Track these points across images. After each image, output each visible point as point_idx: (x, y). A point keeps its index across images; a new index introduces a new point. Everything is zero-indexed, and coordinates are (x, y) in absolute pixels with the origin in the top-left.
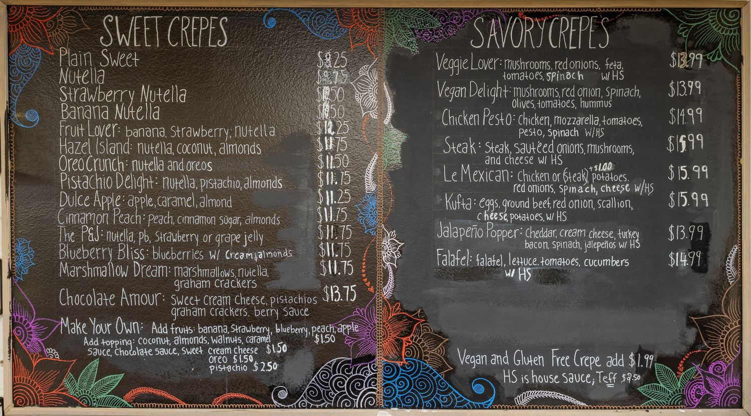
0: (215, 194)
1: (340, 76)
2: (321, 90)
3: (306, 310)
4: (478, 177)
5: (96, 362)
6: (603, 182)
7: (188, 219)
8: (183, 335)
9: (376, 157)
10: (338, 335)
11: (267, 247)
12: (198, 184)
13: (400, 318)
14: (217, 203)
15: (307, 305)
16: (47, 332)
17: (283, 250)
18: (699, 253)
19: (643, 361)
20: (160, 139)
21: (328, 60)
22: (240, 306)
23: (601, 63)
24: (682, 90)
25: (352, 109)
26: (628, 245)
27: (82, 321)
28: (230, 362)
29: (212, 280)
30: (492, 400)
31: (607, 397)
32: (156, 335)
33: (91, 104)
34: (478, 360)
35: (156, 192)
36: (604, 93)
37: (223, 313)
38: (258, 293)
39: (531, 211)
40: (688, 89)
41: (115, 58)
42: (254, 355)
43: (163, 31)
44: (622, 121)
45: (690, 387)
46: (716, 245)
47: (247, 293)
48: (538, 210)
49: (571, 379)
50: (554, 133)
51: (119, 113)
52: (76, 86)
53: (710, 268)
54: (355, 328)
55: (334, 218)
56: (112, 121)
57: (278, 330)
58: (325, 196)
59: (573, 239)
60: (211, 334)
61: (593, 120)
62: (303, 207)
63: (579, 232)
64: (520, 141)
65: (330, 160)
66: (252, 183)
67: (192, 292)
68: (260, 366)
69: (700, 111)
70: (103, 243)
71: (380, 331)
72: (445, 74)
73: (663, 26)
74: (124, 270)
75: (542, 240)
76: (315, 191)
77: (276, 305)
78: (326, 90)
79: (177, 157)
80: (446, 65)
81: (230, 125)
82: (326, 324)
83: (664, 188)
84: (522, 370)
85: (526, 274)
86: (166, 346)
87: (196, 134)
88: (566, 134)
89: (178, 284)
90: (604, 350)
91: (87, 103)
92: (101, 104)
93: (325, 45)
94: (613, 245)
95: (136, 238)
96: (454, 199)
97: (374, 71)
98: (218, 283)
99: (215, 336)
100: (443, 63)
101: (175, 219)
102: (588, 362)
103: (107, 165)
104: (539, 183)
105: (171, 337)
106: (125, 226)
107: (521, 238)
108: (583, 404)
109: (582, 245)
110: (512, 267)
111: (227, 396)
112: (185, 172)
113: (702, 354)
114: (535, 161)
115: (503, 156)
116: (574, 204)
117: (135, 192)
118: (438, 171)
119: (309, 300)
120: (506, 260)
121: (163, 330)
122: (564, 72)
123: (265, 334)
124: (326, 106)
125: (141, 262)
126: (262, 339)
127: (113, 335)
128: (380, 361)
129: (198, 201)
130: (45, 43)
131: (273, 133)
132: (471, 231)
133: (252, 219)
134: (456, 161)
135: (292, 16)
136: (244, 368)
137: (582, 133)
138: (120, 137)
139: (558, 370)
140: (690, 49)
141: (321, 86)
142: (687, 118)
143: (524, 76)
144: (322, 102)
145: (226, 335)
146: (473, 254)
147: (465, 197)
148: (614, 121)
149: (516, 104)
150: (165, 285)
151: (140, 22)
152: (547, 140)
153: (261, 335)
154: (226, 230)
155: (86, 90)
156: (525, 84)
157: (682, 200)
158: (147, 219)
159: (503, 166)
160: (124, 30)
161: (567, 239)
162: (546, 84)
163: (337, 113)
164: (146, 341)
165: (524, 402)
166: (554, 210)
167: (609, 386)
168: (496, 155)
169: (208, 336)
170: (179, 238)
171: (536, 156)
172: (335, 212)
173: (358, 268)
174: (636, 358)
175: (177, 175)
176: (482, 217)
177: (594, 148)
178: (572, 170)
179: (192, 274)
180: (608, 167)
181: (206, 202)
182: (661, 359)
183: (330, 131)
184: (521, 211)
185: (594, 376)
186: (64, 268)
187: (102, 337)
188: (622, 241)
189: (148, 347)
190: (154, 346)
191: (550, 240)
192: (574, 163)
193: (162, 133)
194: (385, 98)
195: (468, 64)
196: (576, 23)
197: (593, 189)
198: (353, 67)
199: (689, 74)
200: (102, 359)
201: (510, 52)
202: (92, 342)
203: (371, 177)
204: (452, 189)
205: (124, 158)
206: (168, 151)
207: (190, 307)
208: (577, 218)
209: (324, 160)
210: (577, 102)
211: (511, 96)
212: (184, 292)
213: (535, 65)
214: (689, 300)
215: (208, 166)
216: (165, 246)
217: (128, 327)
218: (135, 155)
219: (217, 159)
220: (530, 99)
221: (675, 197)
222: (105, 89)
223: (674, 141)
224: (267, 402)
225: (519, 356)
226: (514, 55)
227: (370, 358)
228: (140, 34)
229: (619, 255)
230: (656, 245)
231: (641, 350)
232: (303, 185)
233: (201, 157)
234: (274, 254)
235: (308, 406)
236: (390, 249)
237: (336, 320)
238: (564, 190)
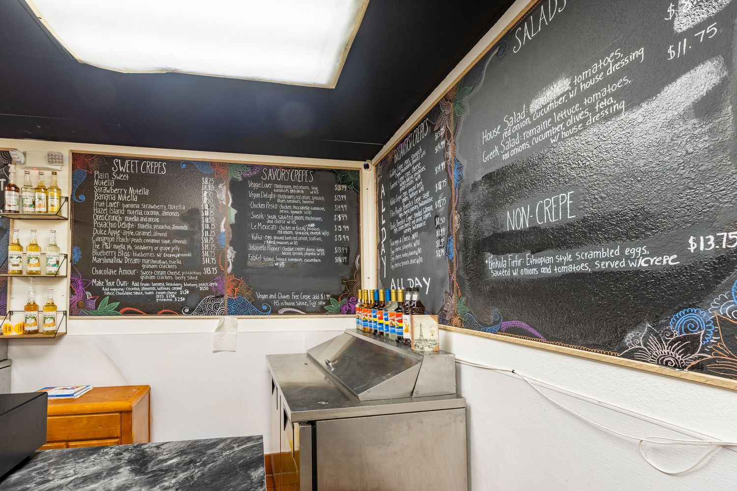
0: (159, 231)
1: (211, 187)
2: (203, 193)
3: (197, 277)
4: (264, 227)
5: (108, 297)
6: (311, 231)
7: (148, 241)
8: (145, 287)
9: (225, 219)
10: (209, 287)
11: (181, 252)
12: (153, 227)
13: (234, 281)
14: (161, 235)
15: (197, 275)
16: (86, 285)
17: (187, 254)
18: (346, 258)
19: (326, 297)
20: (137, 209)
21: (207, 181)
22: (169, 275)
23: (310, 188)
24: (339, 199)
25: (216, 200)
26: (320, 254)
27: (102, 280)
28: (165, 297)
29: (158, 265)
30: (270, 312)
31: (312, 310)
32: (134, 287)
33: (108, 193)
34: (264, 297)
35: (135, 229)
36: (311, 198)
37: (162, 278)
38: (177, 270)
39: (284, 241)
40: (341, 198)
41: (118, 176)
42: (175, 295)
43: (139, 166)
44: (318, 209)
45: (343, 306)
46: (352, 255)
47: (173, 270)
48: (287, 241)
49: (300, 304)
50: (293, 212)
51: (120, 198)
52: (102, 186)
53: (350, 263)
54: (216, 284)
55: (209, 242)
56: (117, 200)
57: (185, 285)
58: (204, 233)
59: (300, 252)
60: (157, 286)
61: (307, 208)
62: (196, 237)
63: (302, 249)
64: (280, 215)
65: (207, 220)
66: (175, 227)
67: (149, 269)
68: (178, 299)
69: (345, 206)
70: (112, 249)
71: (226, 285)
72: (252, 189)
73: (331, 175)
74: (121, 260)
75: (289, 252)
76: (201, 231)
77: (184, 275)
78: (206, 193)
79: (144, 216)
81: (167, 205)
82: (205, 283)
83: (333, 233)
84: (281, 300)
85: (282, 264)
86: (138, 291)
87: (152, 207)
88: (298, 212)
89: (144, 266)
90: (312, 293)
91: (106, 193)
92: (112, 194)
93: (204, 176)
94: (315, 254)
95: (126, 247)
96: (255, 236)
97: (225, 186)
98: (161, 266)
99: (159, 287)
100: (251, 184)
101: (143, 241)
102: (306, 297)
103: (114, 218)
104: (288, 231)
105: (140, 287)
106: (121, 243)
107: (281, 251)
108: (304, 313)
109: (303, 254)
110: (277, 262)
111: (163, 311)
112: (147, 222)
113: (347, 295)
114: (286, 222)
115: (274, 220)
116: (300, 238)
117: (126, 229)
118: (249, 225)
119: (198, 273)
120: (275, 259)
121: (137, 284)
122: (296, 190)
123: (180, 286)
124: (206, 199)
125: (128, 257)
126: (178, 288)
127: (115, 287)
128: (226, 297)
129: (152, 233)
130: (88, 169)
131: (184, 208)
132: (262, 248)
133: (175, 241)
134: (256, 221)
135: (192, 164)
136: (171, 300)
137: (303, 212)
138: (120, 207)
139: (294, 301)
140: (342, 184)
141: (204, 191)
142: (341, 208)
143: (281, 191)
144: (204, 197)
145: (164, 287)
146: (262, 256)
147: (259, 235)
148: (315, 208)
149: (279, 201)
150: (138, 267)
151: (129, 163)
152: (290, 215)
153: (178, 287)
154: (164, 245)
155: (106, 188)
156: (282, 193)
157: (340, 239)
158: (131, 240)
159: (274, 224)
160: (123, 165)
161: (298, 251)
162: (290, 194)
163: (209, 201)
164: (129, 289)
165: (282, 312)
166: (293, 241)
167: (314, 306)
168: (271, 220)
169: (156, 287)
170: (145, 248)
171: (286, 220)
172: (209, 239)
173: (218, 261)
174: (323, 296)
175: (144, 223)
176: (266, 242)
177: (308, 218)
178: (300, 226)
179: (150, 262)
180: (313, 225)
181: (156, 234)
182: (333, 296)
183: (207, 208)
184: (281, 241)
185: (308, 303)
186: (94, 259)
187: (110, 287)
188: (318, 252)
189: (130, 291)
190: (133, 291)
191: (291, 252)
192: (301, 223)
193: (138, 206)
194: (229, 197)
195: (261, 185)
196: (301, 172)
197: (307, 233)
198: (216, 184)
199: (342, 193)
200: (110, 296)
201: (276, 182)
202: (106, 289)
203: (223, 226)
204: (255, 232)
205: (121, 215)
206: (140, 213)
207: (148, 275)
208: (301, 244)
209: (205, 219)
210: (301, 201)
211: (277, 198)
212: (146, 269)
213: (286, 187)
214: (342, 275)
215: (157, 220)
216: (138, 251)
217: (122, 283)
218: (126, 214)
219: (161, 218)
220: (284, 199)
221: (337, 237)
222: (114, 188)
223: (336, 216)
224: (180, 313)
225: (280, 295)
226: (278, 183)
227: (222, 296)
228: (129, 167)
229: (317, 258)
230: (330, 255)
231: (325, 293)
232: (196, 229)
233: (154, 216)
234: (184, 255)
235: (197, 315)
236: (230, 254)
237: (209, 282)
238: (297, 233)
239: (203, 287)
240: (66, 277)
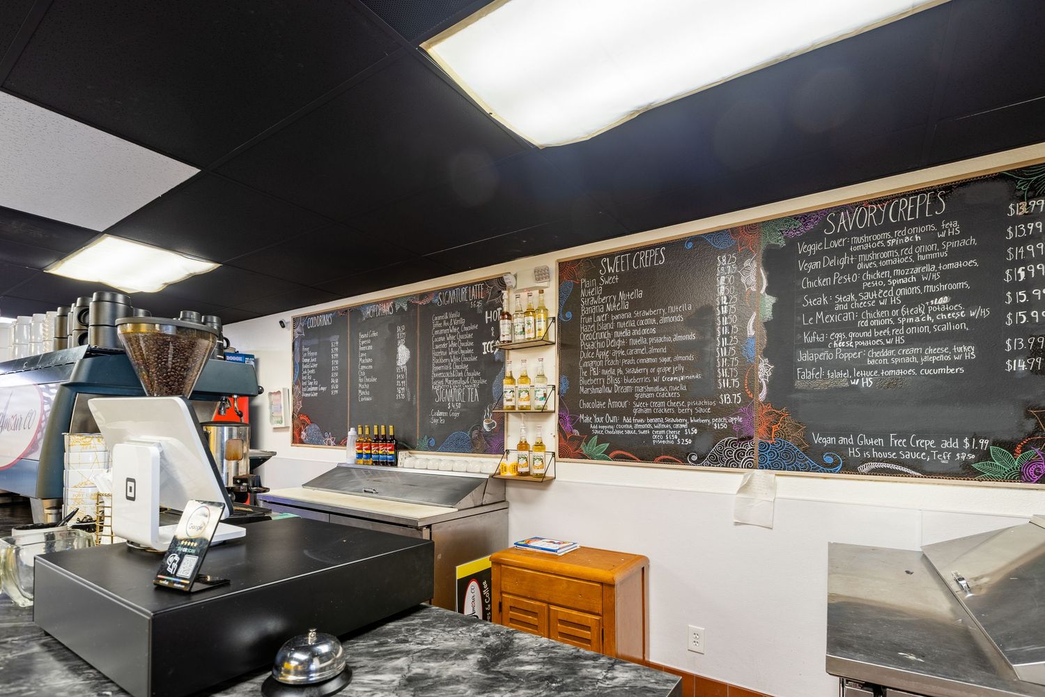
0: (656, 345)
1: (732, 269)
2: (719, 279)
3: (709, 409)
4: (829, 319)
5: (596, 437)
6: (938, 312)
7: (642, 361)
8: (639, 424)
9: (755, 314)
10: (729, 424)
11: (686, 373)
12: (648, 341)
13: (770, 413)
14: (658, 351)
15: (710, 406)
16: (574, 421)
17: (695, 375)
18: (1039, 360)
19: (977, 444)
20: (629, 319)
21: (724, 260)
22: (670, 408)
23: (938, 226)
24: (1020, 232)
25: (740, 287)
26: (963, 357)
27: (589, 416)
28: (664, 439)
29: (655, 393)
30: (839, 468)
31: (941, 470)
32: (625, 423)
33: (596, 305)
34: (829, 441)
35: (626, 347)
36: (940, 246)
37: (661, 411)
38: (680, 399)
39: (873, 338)
40: (1028, 230)
41: (607, 280)
42: (677, 435)
43: (631, 261)
44: (958, 265)
45: (1028, 465)
47: (674, 400)
48: (879, 337)
49: (908, 455)
50: (893, 282)
51: (609, 308)
52: (589, 297)
54: (740, 420)
55: (728, 354)
56: (605, 312)
57: (692, 421)
58: (721, 341)
59: (910, 356)
60: (654, 423)
61: (929, 268)
62: (708, 349)
63: (915, 350)
64: (864, 291)
65: (725, 321)
66: (678, 338)
67: (644, 400)
68: (681, 441)
69: (1041, 246)
70: (600, 375)
71: (756, 421)
72: (804, 256)
73: (1001, 186)
74: (610, 389)
75: (882, 358)
76: (715, 339)
77: (690, 407)
78: (723, 278)
79: (637, 328)
80: (806, 250)
81: (666, 307)
82: (721, 417)
83: (1000, 311)
84: (864, 448)
85: (868, 382)
86: (630, 429)
87: (648, 314)
88: (905, 281)
89: (637, 396)
90: (939, 436)
91: (594, 305)
92: (600, 304)
93: (721, 253)
94: (948, 358)
95: (616, 372)
96: (811, 335)
97: (754, 262)
98: (658, 395)
99: (656, 424)
100: (802, 248)
101: (636, 362)
102: (923, 444)
103: (603, 335)
104: (880, 319)
105: (633, 424)
106: (610, 366)
107: (864, 358)
108: (918, 474)
109: (919, 359)
110: (856, 378)
111: (662, 457)
112: (641, 335)
114: (877, 303)
115: (849, 303)
116: (911, 330)
117: (616, 348)
118: (799, 318)
119: (711, 403)
120: (851, 373)
121: (629, 420)
123: (684, 423)
124: (723, 288)
125: (618, 385)
126: (682, 426)
127: (604, 423)
128: (757, 440)
129: (648, 350)
130: (575, 279)
131: (690, 308)
132: (825, 355)
133: (678, 358)
134: (812, 311)
135: (702, 239)
136: (672, 442)
137: (919, 279)
138: (609, 320)
139: (896, 449)
140: (1029, 199)
141: (720, 276)
142: (1026, 252)
143: (867, 246)
144: (720, 286)
145: (662, 424)
146: (825, 370)
147: (819, 334)
148: (949, 266)
149: (861, 266)
150: (630, 397)
151: (619, 259)
152: (888, 288)
153: (682, 423)
154: (663, 365)
155: (593, 298)
156: (869, 251)
157: (1021, 319)
158: (621, 362)
159: (850, 310)
160: (611, 265)
161: (905, 356)
162: (887, 249)
163: (729, 291)
164: (620, 426)
165: (866, 470)
166: (894, 336)
167: (943, 462)
168: (844, 303)
169: (652, 424)
170: (638, 371)
171: (877, 300)
172: (728, 350)
173: (742, 382)
174: (971, 442)
175: (637, 337)
176: (832, 345)
177: (931, 288)
178: (910, 307)
179: (644, 390)
180: (944, 300)
181: (652, 350)
182: (996, 443)
183: (725, 303)
184: (865, 339)
185: (929, 453)
186: (582, 389)
187: (599, 424)
188: (957, 354)
189: (621, 430)
190: (624, 429)
191: (889, 358)
192: (910, 301)
193: (629, 316)
194: (761, 278)
195: (823, 246)
196: (914, 200)
197: (929, 318)
198: (740, 263)
199: (1028, 217)
200: (599, 435)
201: (856, 232)
202: (594, 427)
203: (751, 327)
204: (809, 329)
205: (610, 331)
206: (632, 325)
207: (643, 408)
208: (911, 340)
209: (721, 320)
210: (915, 256)
211: (856, 262)
212: (640, 400)
213: (878, 237)
214: (1029, 397)
215: (654, 331)
216: (630, 376)
217: (612, 419)
218: (616, 329)
219: (658, 326)
220: (873, 261)
221: (1013, 317)
222: (602, 297)
223: (1012, 273)
224: (685, 462)
225: (862, 439)
226: (860, 233)
227: (750, 438)
228: (619, 265)
229: (953, 364)
230: (992, 355)
231: (976, 436)
232: (708, 336)
233: (649, 326)
234: (690, 377)
235: (710, 465)
236: (764, 370)
237: (727, 415)
238: (902, 321)
239: (719, 424)
240: (554, 412)
